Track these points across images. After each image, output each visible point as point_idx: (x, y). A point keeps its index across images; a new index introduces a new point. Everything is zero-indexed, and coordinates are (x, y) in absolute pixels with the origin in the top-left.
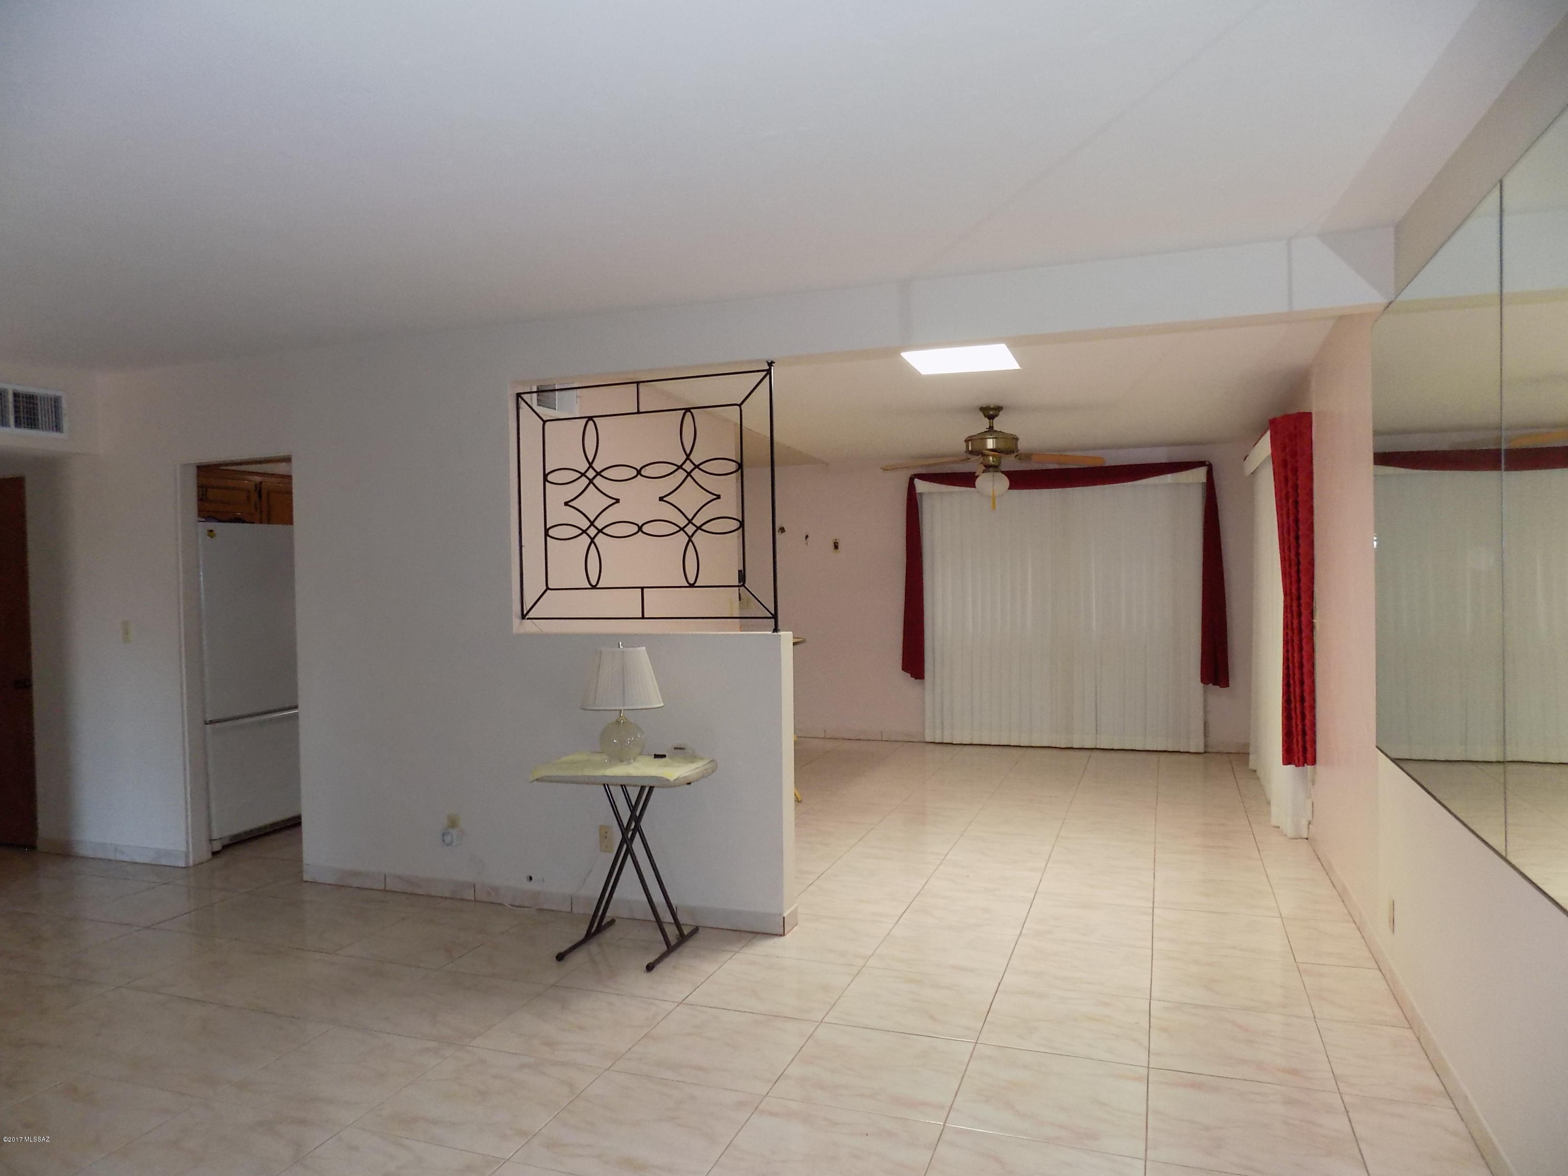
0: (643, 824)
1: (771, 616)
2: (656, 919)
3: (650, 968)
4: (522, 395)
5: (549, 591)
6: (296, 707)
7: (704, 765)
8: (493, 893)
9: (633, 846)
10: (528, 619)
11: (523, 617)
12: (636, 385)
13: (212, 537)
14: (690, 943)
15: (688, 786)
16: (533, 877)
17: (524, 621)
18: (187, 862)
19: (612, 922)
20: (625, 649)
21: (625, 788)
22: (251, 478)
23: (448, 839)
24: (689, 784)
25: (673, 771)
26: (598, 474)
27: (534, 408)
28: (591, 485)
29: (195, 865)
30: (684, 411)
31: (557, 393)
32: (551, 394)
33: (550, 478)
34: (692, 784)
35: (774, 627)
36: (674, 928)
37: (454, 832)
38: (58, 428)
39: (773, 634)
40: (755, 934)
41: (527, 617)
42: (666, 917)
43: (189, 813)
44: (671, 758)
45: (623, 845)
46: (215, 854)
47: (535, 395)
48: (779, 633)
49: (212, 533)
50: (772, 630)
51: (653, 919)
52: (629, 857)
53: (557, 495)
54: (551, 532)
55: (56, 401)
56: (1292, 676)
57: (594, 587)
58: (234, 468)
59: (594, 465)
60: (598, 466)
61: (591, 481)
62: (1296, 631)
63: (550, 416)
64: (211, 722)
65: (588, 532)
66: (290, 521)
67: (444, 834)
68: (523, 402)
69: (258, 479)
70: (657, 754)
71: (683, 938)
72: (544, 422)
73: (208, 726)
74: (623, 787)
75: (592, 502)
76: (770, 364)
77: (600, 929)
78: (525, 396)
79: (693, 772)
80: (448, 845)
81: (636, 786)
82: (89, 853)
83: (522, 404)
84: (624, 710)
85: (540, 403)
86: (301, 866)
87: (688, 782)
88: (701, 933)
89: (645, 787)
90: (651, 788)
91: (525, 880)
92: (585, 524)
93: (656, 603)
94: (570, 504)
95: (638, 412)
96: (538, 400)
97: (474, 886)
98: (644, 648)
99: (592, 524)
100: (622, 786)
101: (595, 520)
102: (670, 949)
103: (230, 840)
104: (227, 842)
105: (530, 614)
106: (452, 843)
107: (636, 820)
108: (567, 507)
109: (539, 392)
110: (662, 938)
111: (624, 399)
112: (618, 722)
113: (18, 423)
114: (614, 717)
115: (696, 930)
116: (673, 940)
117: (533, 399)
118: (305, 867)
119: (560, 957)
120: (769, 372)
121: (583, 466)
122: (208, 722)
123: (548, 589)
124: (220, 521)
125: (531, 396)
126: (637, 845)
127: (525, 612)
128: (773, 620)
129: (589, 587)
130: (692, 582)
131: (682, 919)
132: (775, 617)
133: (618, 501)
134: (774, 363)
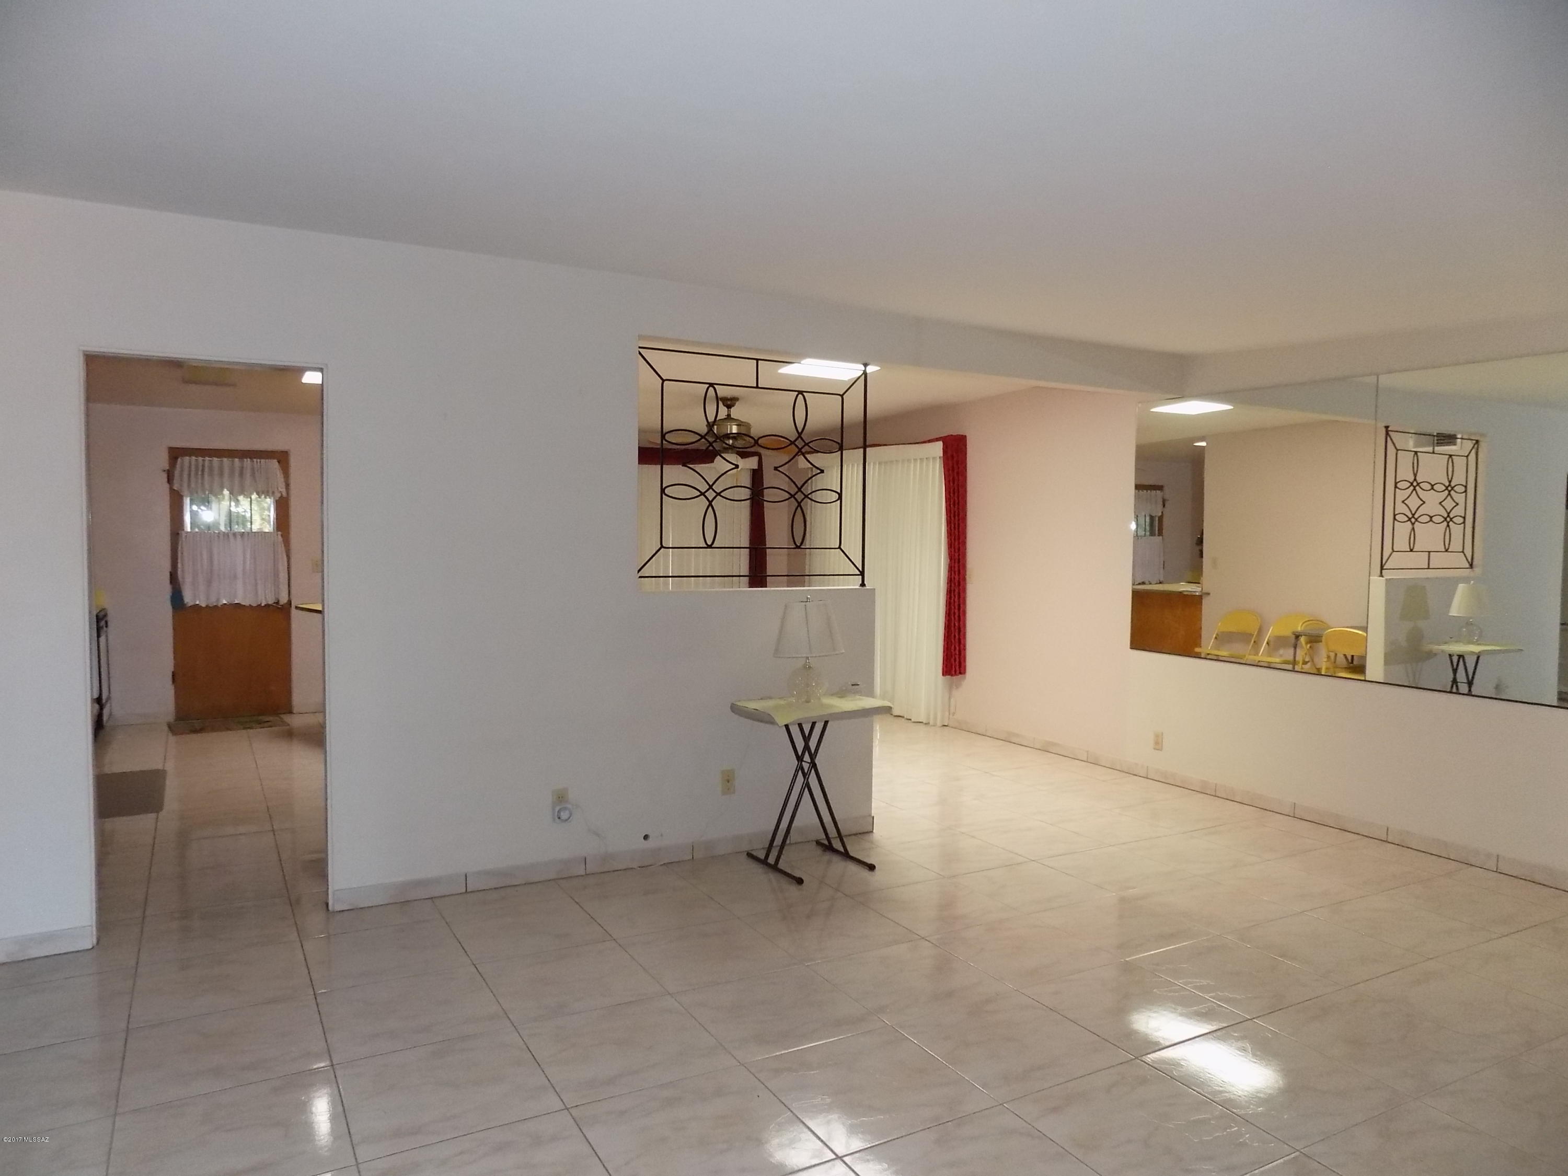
1: (859, 573)
3: (872, 868)
5: (663, 550)
10: (641, 577)
12: (755, 361)
16: (649, 835)
23: (565, 814)
26: (718, 438)
30: (797, 393)
33: (668, 437)
35: (861, 582)
41: (639, 575)
54: (668, 492)
56: (953, 604)
57: (709, 546)
59: (714, 430)
61: (711, 445)
62: (957, 573)
65: (706, 494)
72: (664, 381)
84: (811, 657)
91: (641, 840)
97: (586, 859)
99: (711, 487)
101: (714, 483)
102: (849, 856)
105: (641, 572)
119: (800, 881)
120: (865, 372)
121: (704, 430)
123: (662, 547)
128: (861, 577)
129: (705, 546)
130: (798, 543)
132: (862, 574)
133: (736, 466)
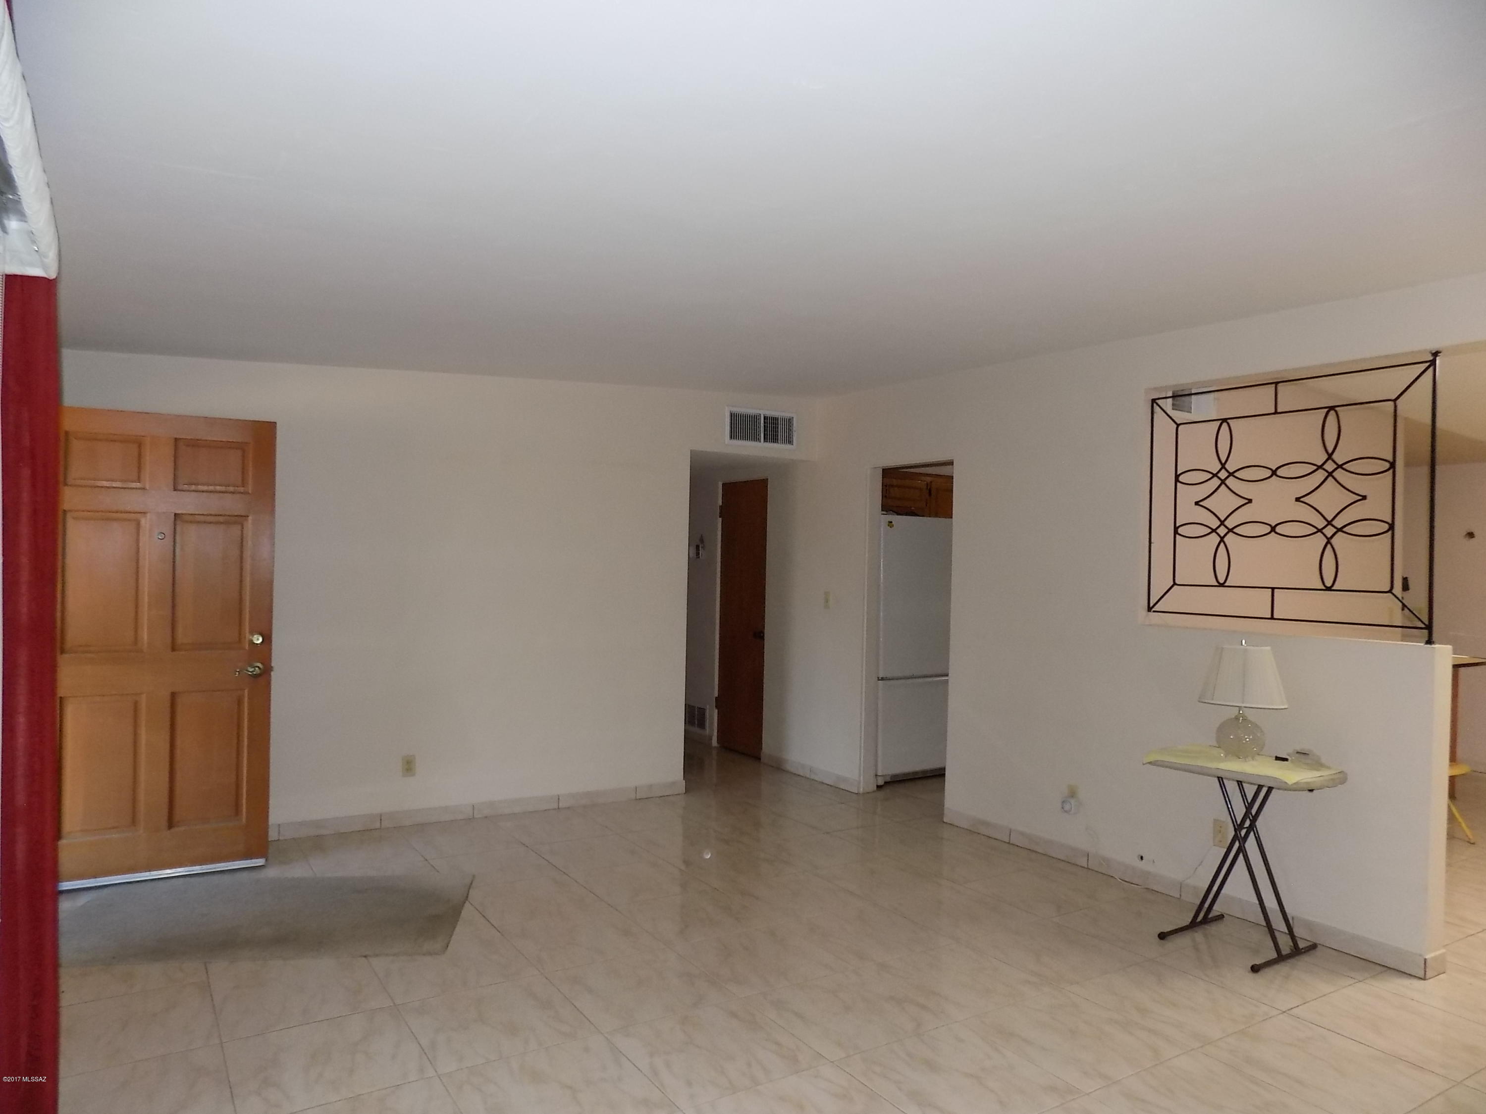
0: (1259, 823)
1: (1423, 626)
2: (1267, 923)
3: (1255, 969)
4: (1157, 401)
5: (1175, 587)
6: (947, 675)
7: (1331, 775)
8: (1104, 864)
9: (1246, 845)
10: (1154, 611)
11: (1150, 609)
12: (1274, 385)
13: (891, 527)
14: (1305, 959)
15: (1310, 794)
16: (1143, 856)
17: (1150, 613)
18: (859, 788)
19: (1221, 917)
20: (1248, 647)
21: (1242, 785)
22: (923, 478)
23: (1067, 807)
24: (1311, 791)
25: (1291, 775)
26: (1231, 474)
27: (1168, 412)
28: (1223, 486)
29: (864, 794)
30: (1326, 410)
31: (1193, 396)
32: (1187, 398)
33: (1181, 478)
34: (1314, 791)
35: (1427, 639)
36: (1288, 939)
37: (1073, 801)
38: (790, 442)
39: (1426, 646)
40: (1386, 969)
41: (1153, 609)
42: (1279, 924)
43: (862, 751)
44: (1292, 762)
45: (1235, 843)
46: (879, 787)
47: (1170, 401)
48: (1433, 646)
49: (891, 524)
50: (1425, 641)
51: (1264, 924)
52: (1241, 856)
53: (1188, 495)
54: (1180, 530)
55: (790, 421)
57: (1222, 585)
58: (912, 470)
59: (1227, 466)
60: (1231, 467)
61: (1223, 482)
63: (1188, 420)
64: (882, 679)
65: (1218, 531)
66: (950, 516)
67: (1063, 802)
68: (1158, 407)
69: (929, 479)
70: (1278, 756)
71: (1297, 951)
72: (1178, 425)
73: (880, 681)
74: (1220, 779)
75: (1223, 502)
76: (1436, 354)
77: (1206, 921)
78: (1159, 402)
79: (1314, 779)
80: (1066, 811)
81: (1254, 784)
82: (793, 770)
83: (1157, 409)
84: (1245, 707)
85: (1175, 407)
86: (943, 810)
87: (1310, 789)
88: (1319, 952)
89: (1262, 786)
90: (1270, 789)
91: (1138, 860)
92: (1215, 523)
93: (1286, 604)
94: (1201, 503)
95: (1276, 413)
96: (1173, 405)
97: (1088, 855)
98: (1268, 648)
99: (1222, 523)
100: (1218, 778)
101: (1226, 519)
102: (1281, 958)
103: (891, 778)
104: (888, 779)
105: (1155, 607)
106: (1070, 811)
107: (1251, 818)
108: (1197, 506)
109: (1174, 397)
110: (1272, 944)
111: (1263, 399)
112: (1237, 718)
113: (765, 440)
114: (1234, 712)
115: (1314, 947)
116: (1286, 950)
117: (1168, 404)
118: (946, 811)
119: (1162, 936)
120: (1433, 363)
121: (1215, 467)
122: (880, 679)
123: (1175, 584)
124: (898, 514)
125: (1166, 401)
126: (1251, 844)
127: (1151, 605)
128: (1427, 631)
129: (1217, 584)
130: (1329, 584)
131: (1297, 932)
132: (1429, 627)
133: (1250, 501)
134: (1440, 352)
